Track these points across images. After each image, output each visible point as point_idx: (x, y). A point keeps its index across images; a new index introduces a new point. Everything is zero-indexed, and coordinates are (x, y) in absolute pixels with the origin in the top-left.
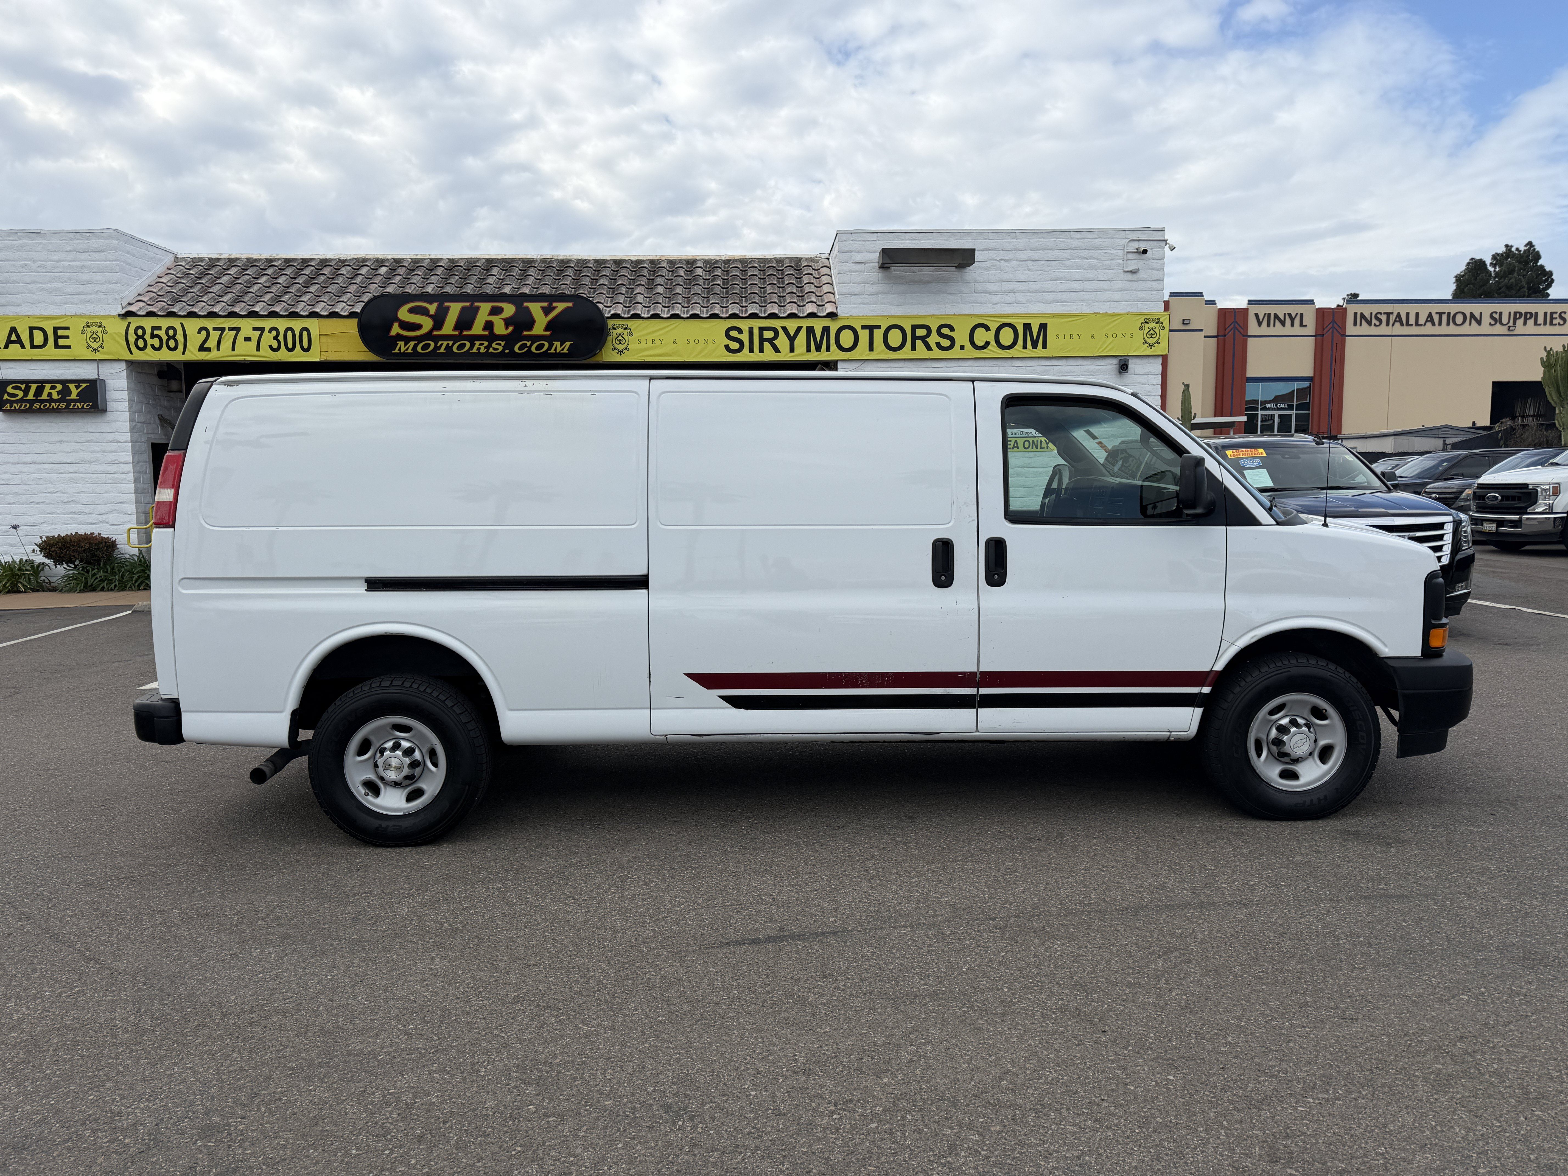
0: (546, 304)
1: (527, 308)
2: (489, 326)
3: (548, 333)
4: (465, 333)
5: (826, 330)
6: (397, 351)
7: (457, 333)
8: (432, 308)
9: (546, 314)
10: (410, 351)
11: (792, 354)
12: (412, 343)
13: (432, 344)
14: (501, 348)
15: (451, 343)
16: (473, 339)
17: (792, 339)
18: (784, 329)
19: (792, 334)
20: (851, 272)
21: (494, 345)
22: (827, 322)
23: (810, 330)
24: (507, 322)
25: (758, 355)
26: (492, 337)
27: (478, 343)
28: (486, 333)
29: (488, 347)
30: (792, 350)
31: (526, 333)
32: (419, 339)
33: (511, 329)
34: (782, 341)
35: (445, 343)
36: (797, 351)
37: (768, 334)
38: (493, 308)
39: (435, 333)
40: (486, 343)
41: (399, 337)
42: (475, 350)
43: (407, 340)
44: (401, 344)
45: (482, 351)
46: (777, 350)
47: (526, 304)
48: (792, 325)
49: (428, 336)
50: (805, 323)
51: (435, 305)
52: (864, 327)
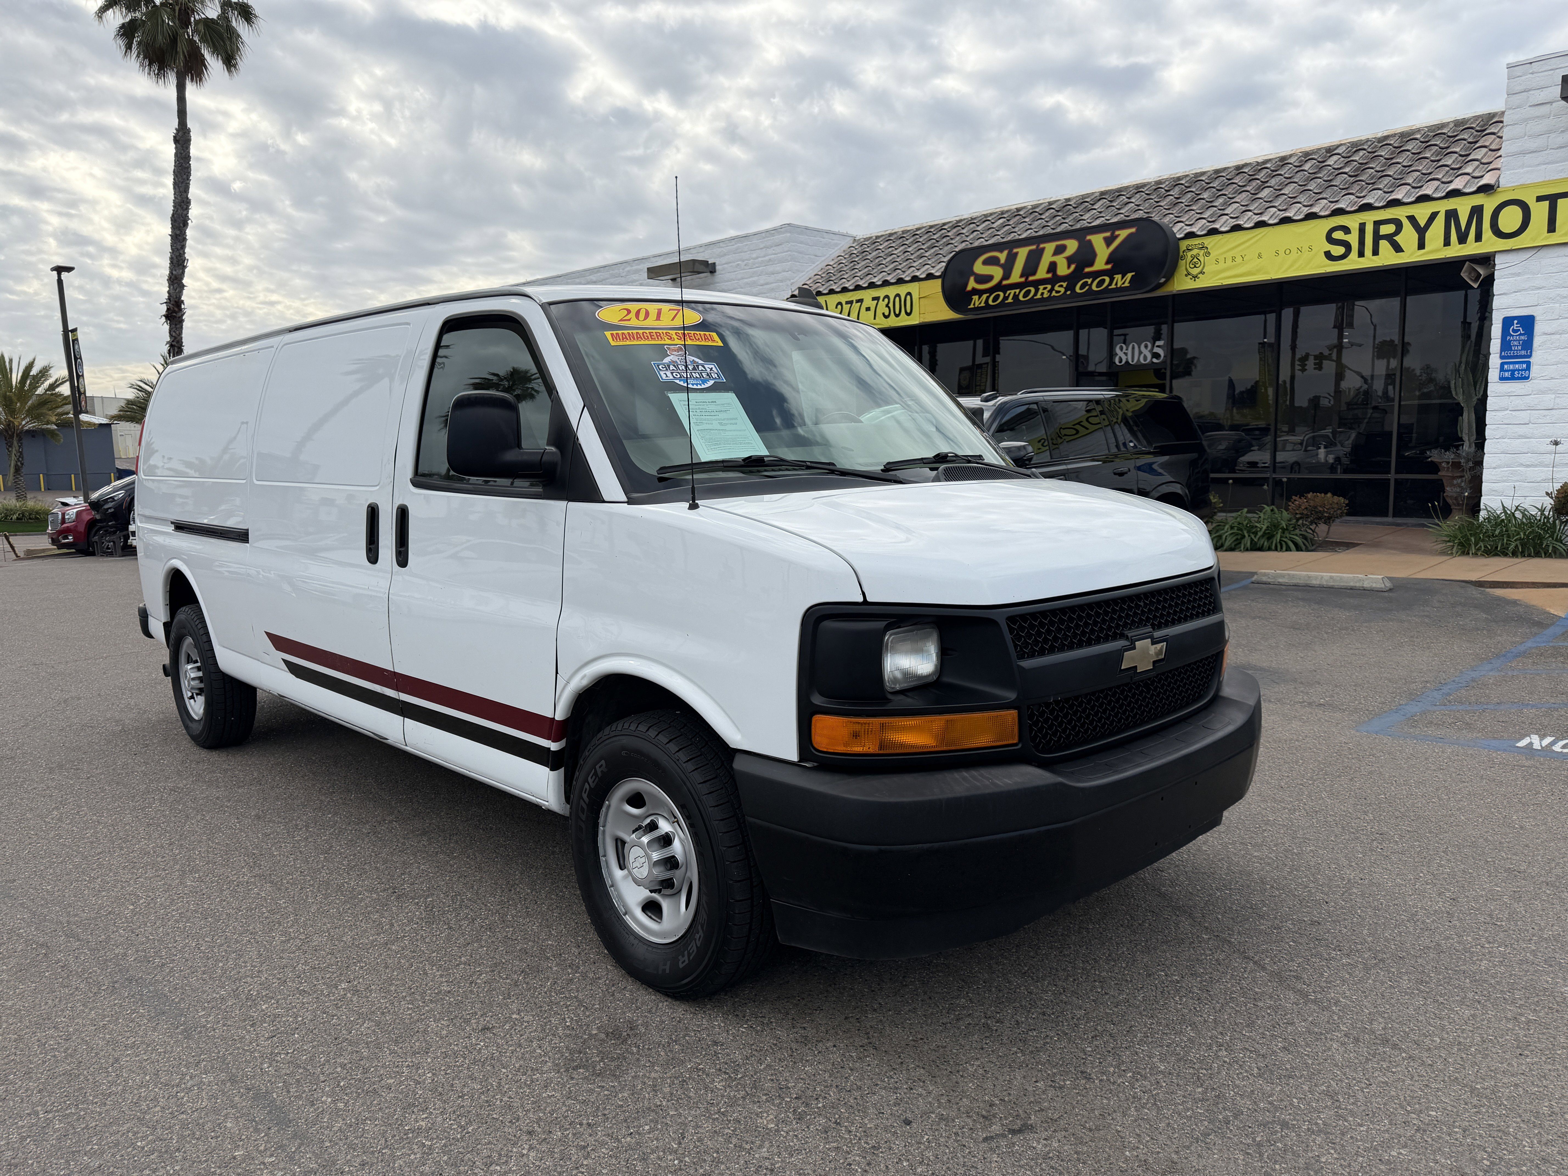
0: (1108, 234)
1: (1090, 241)
2: (1053, 267)
3: (1109, 266)
4: (1031, 278)
5: (1477, 211)
6: (972, 306)
7: (1023, 280)
8: (1003, 256)
9: (1108, 245)
10: (983, 304)
11: (1422, 251)
12: (985, 296)
13: (1002, 294)
14: (1062, 290)
15: (1017, 291)
16: (1037, 284)
17: (1421, 232)
18: (1412, 219)
19: (1422, 223)
20: (1526, 120)
21: (1057, 288)
22: (1478, 200)
23: (1451, 215)
24: (1070, 260)
25: (1371, 260)
26: (1055, 279)
27: (1041, 287)
28: (1050, 275)
29: (1050, 291)
30: (1421, 245)
31: (1087, 270)
32: (990, 291)
33: (1073, 267)
34: (1408, 237)
35: (1013, 292)
36: (1428, 246)
37: (1386, 230)
38: (1057, 247)
39: (1005, 282)
40: (1049, 287)
41: (975, 291)
42: (1039, 296)
43: (980, 293)
44: (976, 298)
45: (1045, 296)
46: (1398, 248)
47: (1088, 238)
48: (1422, 212)
49: (999, 287)
50: (1443, 207)
51: (1006, 252)
52: (1540, 199)
